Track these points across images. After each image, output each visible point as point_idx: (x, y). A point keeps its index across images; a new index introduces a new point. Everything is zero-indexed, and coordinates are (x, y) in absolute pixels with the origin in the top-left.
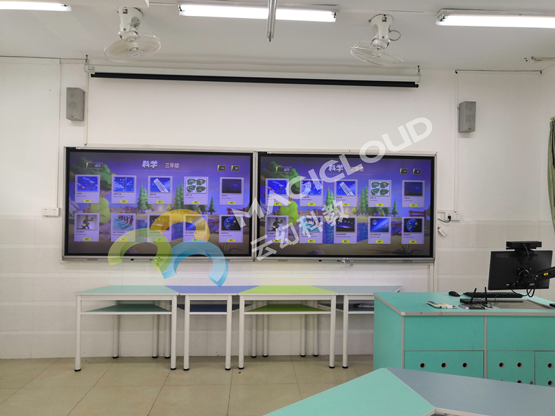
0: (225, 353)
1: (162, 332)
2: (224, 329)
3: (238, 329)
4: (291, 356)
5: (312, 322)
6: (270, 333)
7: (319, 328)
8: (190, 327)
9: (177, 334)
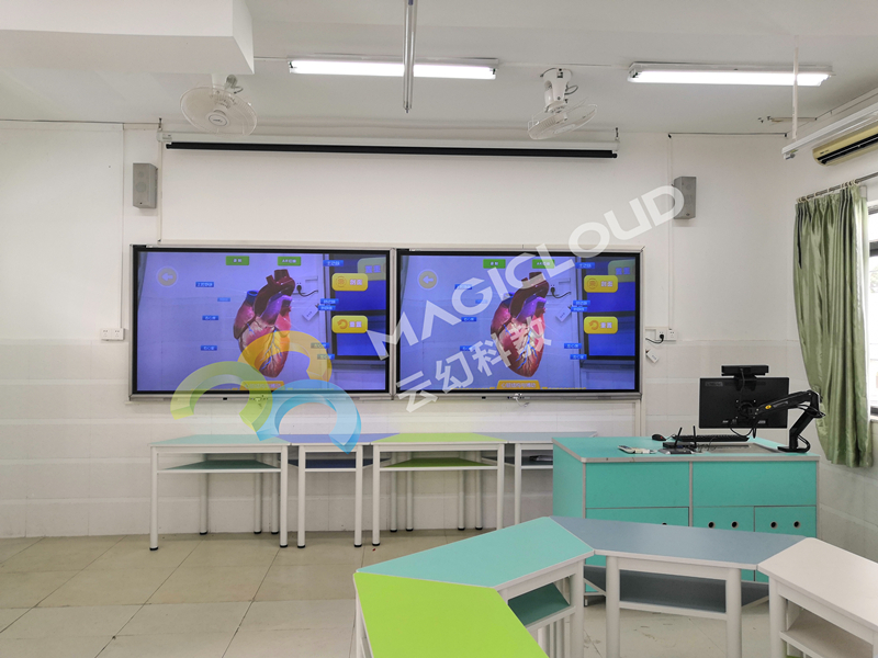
0: (354, 526)
1: (266, 499)
2: (353, 493)
3: (372, 493)
4: (445, 530)
5: (474, 482)
6: (415, 498)
7: (482, 491)
8: (306, 491)
9: (288, 501)
